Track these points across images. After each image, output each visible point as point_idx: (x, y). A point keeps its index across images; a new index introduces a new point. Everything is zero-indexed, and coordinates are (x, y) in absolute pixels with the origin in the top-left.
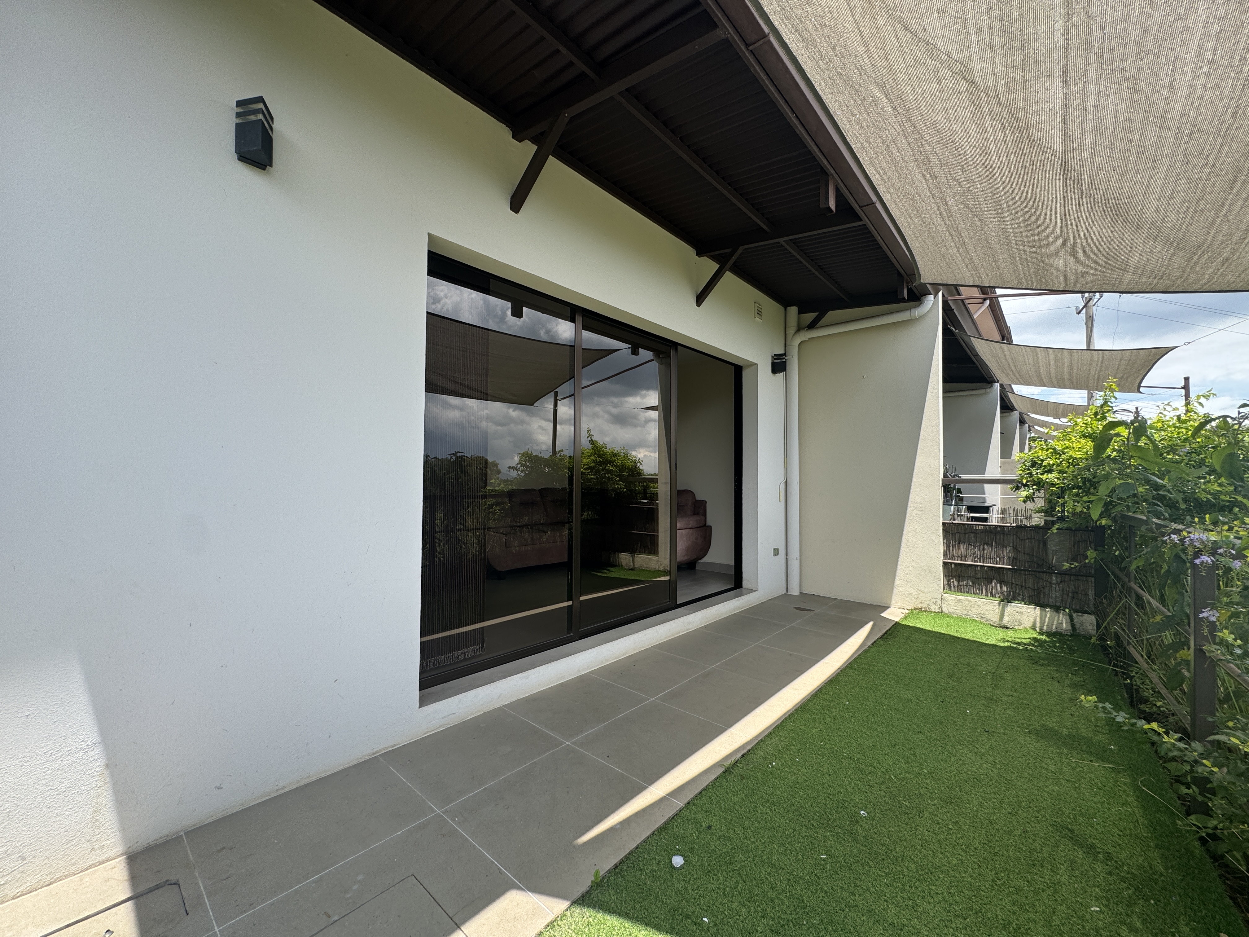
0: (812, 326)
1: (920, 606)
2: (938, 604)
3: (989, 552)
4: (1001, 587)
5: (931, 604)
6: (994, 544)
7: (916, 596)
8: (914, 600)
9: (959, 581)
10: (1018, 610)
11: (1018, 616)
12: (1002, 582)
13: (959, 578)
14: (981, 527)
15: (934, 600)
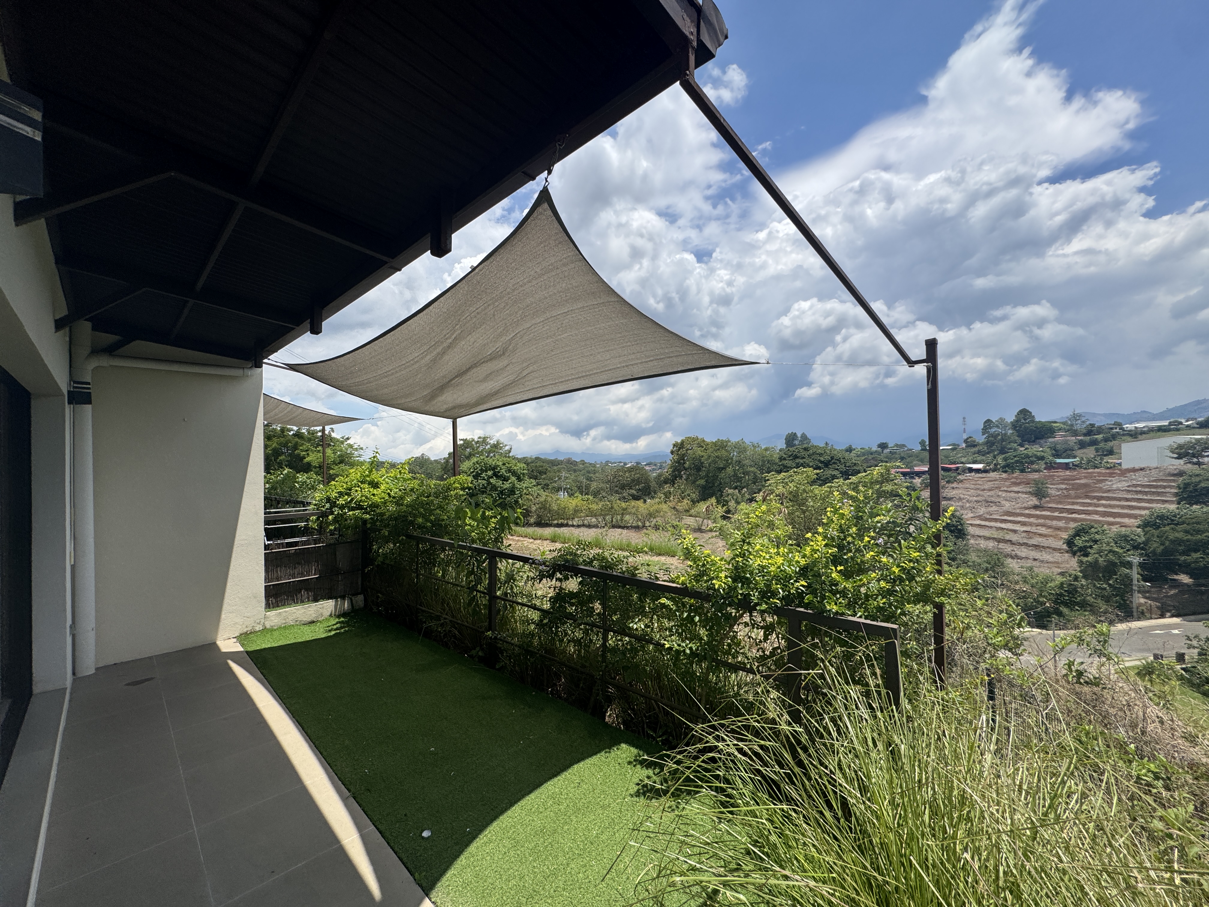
0: (110, 350)
1: (245, 630)
2: (262, 623)
3: (299, 569)
4: (308, 593)
5: (255, 625)
6: (303, 562)
7: (241, 623)
8: (240, 627)
9: (276, 598)
10: (321, 606)
11: (321, 610)
12: (307, 590)
13: (276, 596)
14: (293, 551)
15: (258, 621)
